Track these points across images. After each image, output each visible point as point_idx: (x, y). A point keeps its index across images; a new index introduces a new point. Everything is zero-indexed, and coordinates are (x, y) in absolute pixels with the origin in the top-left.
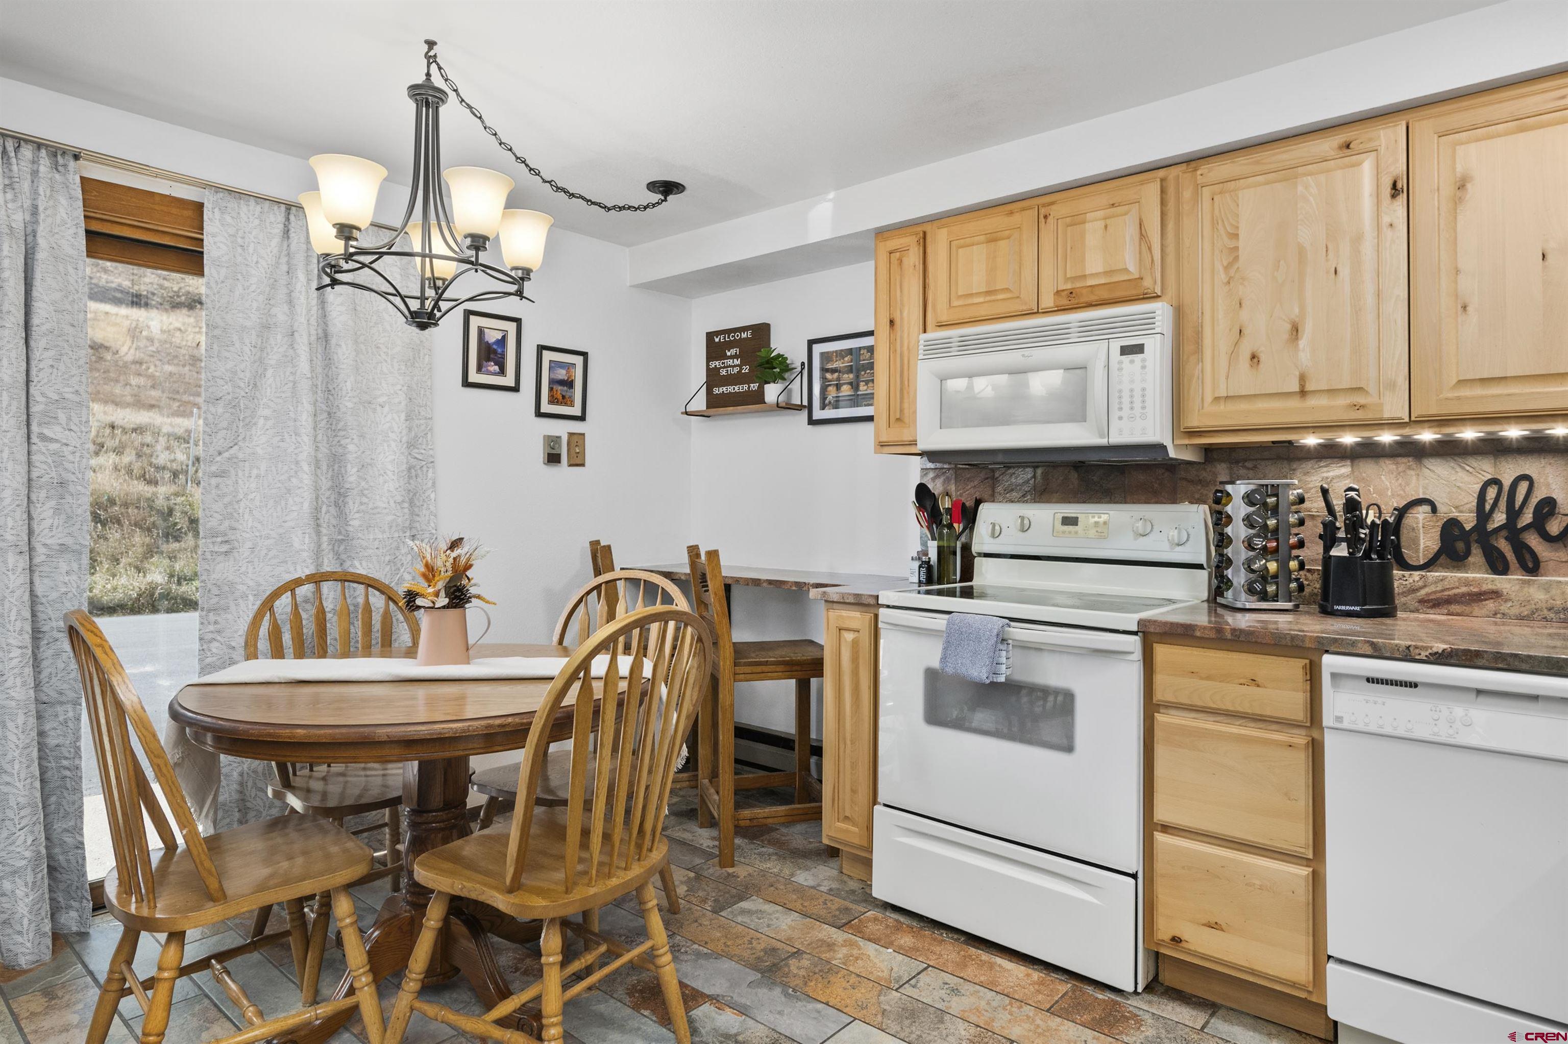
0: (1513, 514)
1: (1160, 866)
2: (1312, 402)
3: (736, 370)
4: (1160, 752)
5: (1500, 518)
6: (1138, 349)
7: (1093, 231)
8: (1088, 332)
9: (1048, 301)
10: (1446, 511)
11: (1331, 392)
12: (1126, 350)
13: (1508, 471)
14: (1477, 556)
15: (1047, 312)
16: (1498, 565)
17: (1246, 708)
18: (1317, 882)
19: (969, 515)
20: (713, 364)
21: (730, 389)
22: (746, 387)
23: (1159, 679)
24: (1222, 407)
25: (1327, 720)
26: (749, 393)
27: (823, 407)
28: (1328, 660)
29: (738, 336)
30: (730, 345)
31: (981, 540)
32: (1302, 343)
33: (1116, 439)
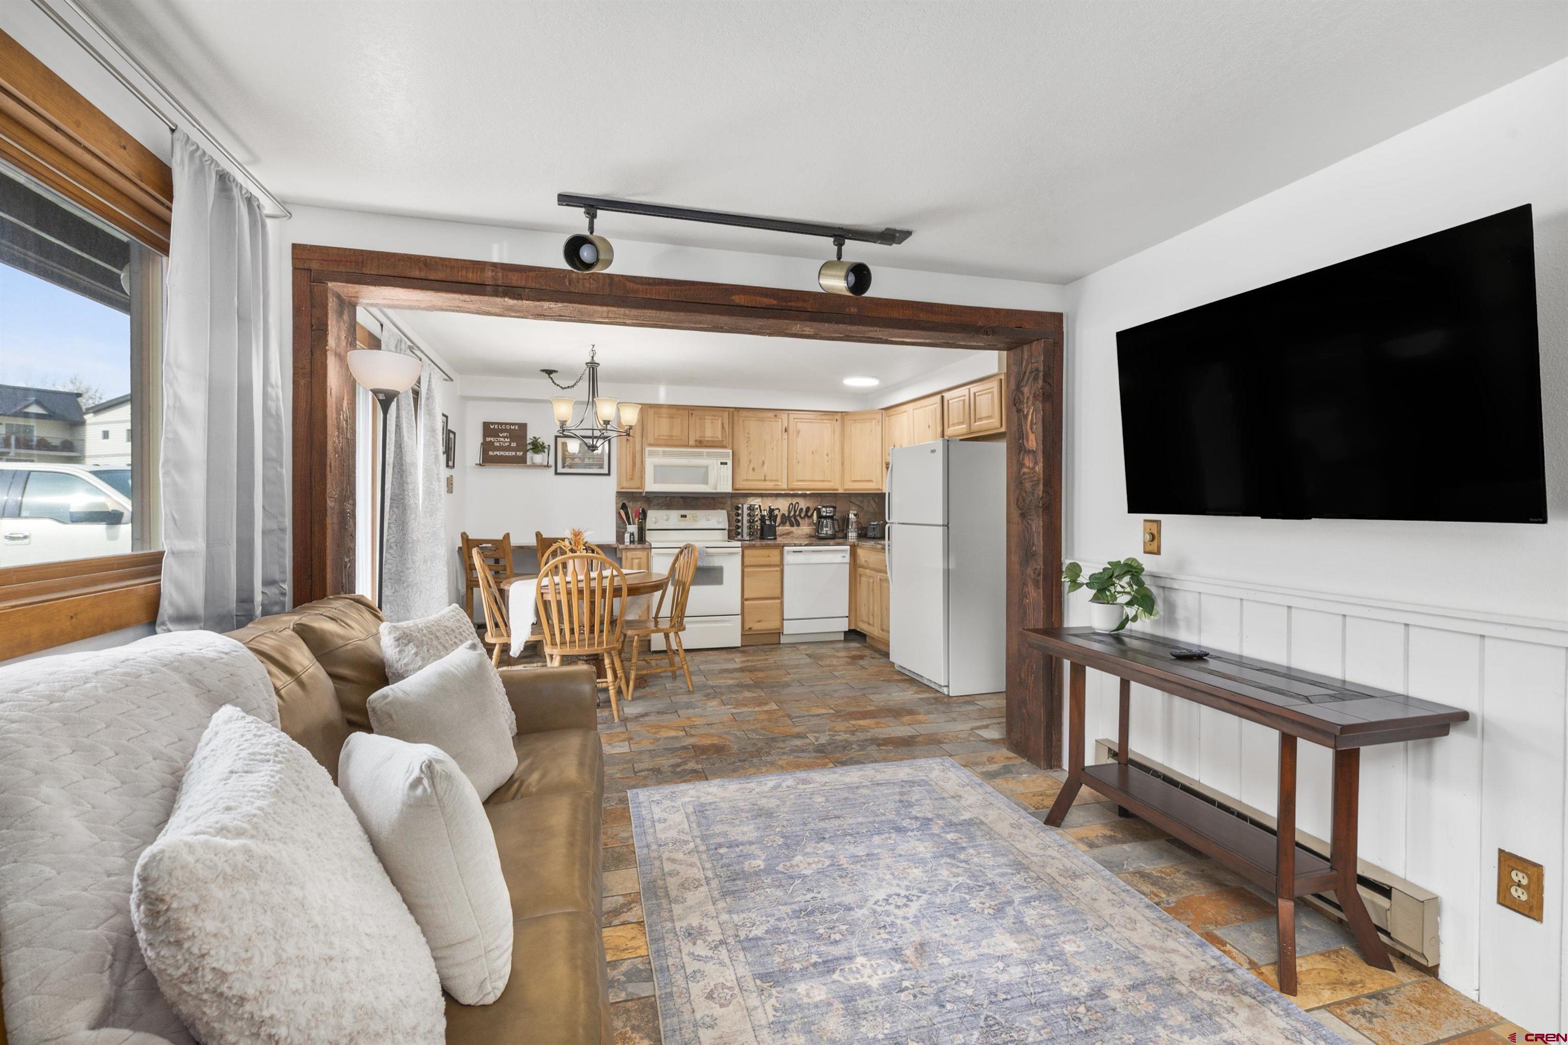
0: (795, 512)
1: (746, 610)
2: (766, 483)
3: (507, 444)
4: (746, 579)
5: (792, 513)
6: (726, 464)
7: (708, 423)
8: (709, 455)
9: (692, 443)
10: (782, 512)
11: (772, 481)
12: (722, 463)
13: (794, 501)
14: (788, 523)
15: (692, 447)
16: (792, 525)
17: (767, 563)
18: (782, 604)
19: (644, 514)
20: (488, 439)
21: (502, 453)
22: (514, 453)
23: (746, 559)
24: (745, 483)
25: (785, 562)
26: (516, 457)
27: (564, 467)
28: (786, 548)
29: (508, 427)
30: (502, 431)
31: (650, 524)
32: (765, 466)
33: (719, 490)
